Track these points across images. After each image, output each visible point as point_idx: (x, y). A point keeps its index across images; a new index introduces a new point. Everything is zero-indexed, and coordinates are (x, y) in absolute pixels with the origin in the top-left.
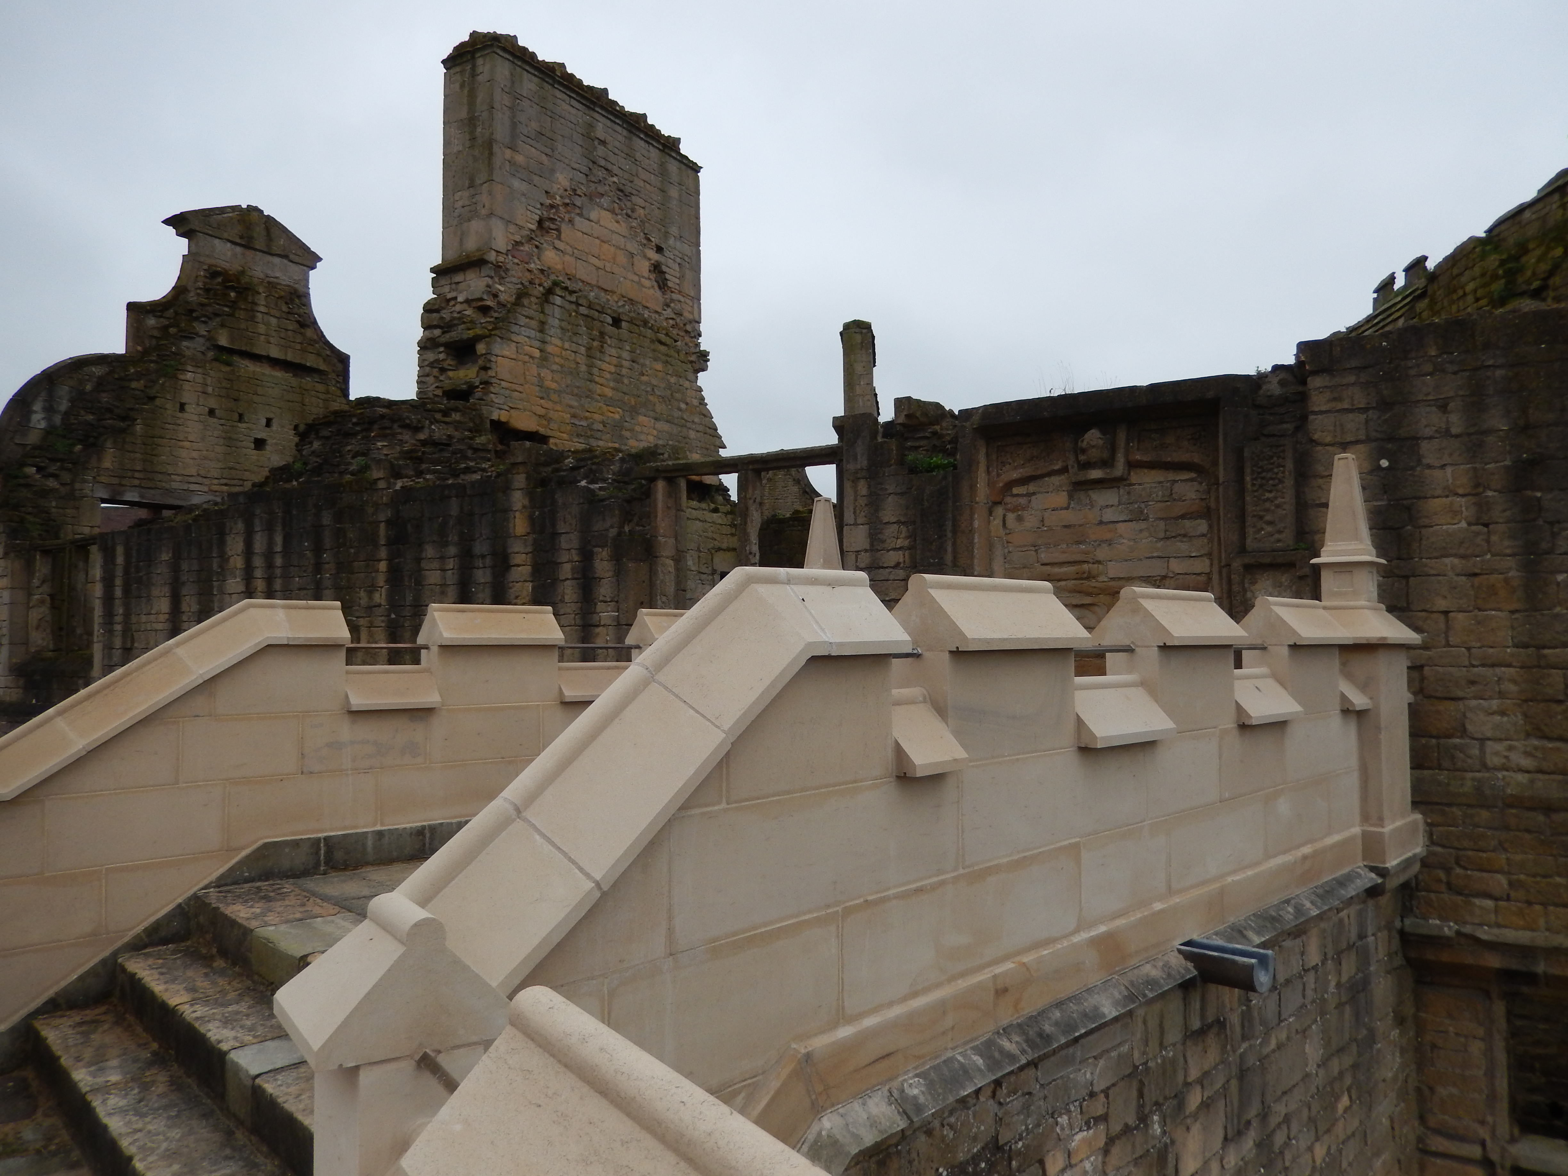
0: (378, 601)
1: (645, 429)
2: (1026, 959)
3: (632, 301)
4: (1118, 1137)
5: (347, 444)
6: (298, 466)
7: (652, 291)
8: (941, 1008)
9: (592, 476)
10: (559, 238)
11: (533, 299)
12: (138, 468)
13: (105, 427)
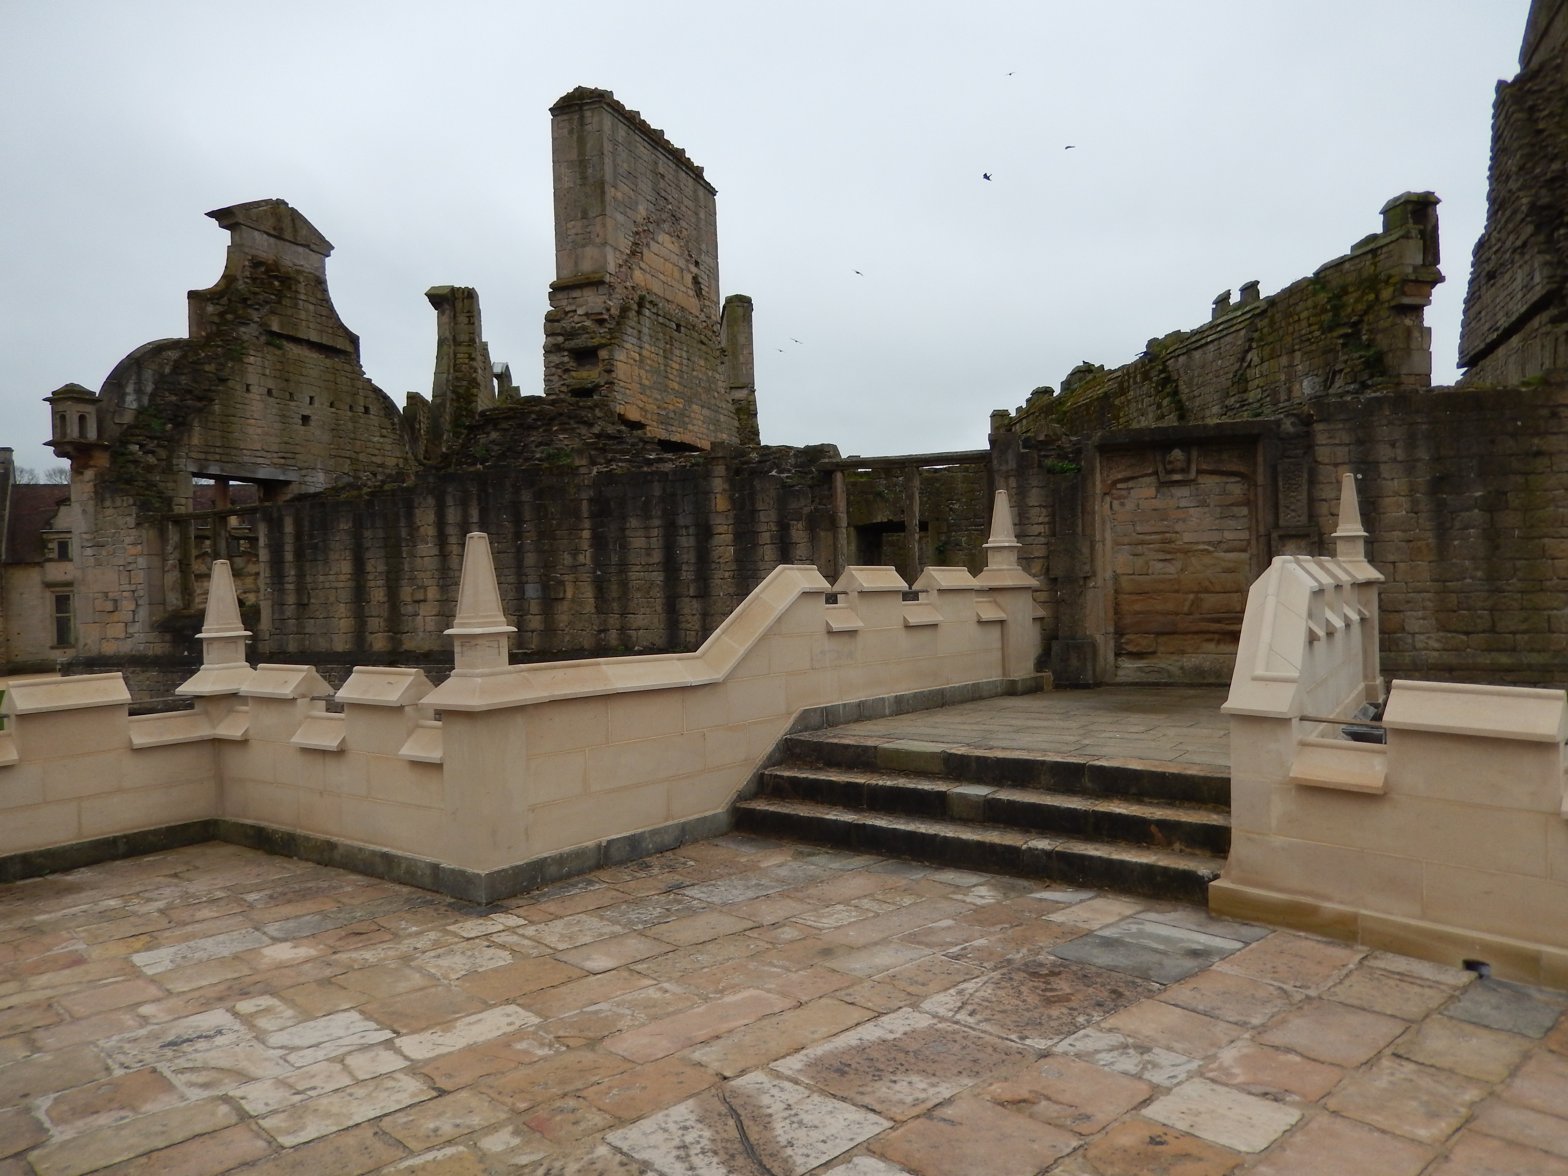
0: (583, 562)
3: (683, 309)
5: (529, 435)
7: (693, 300)
9: (779, 468)
10: (642, 259)
11: (632, 312)
12: (218, 445)
13: (188, 408)
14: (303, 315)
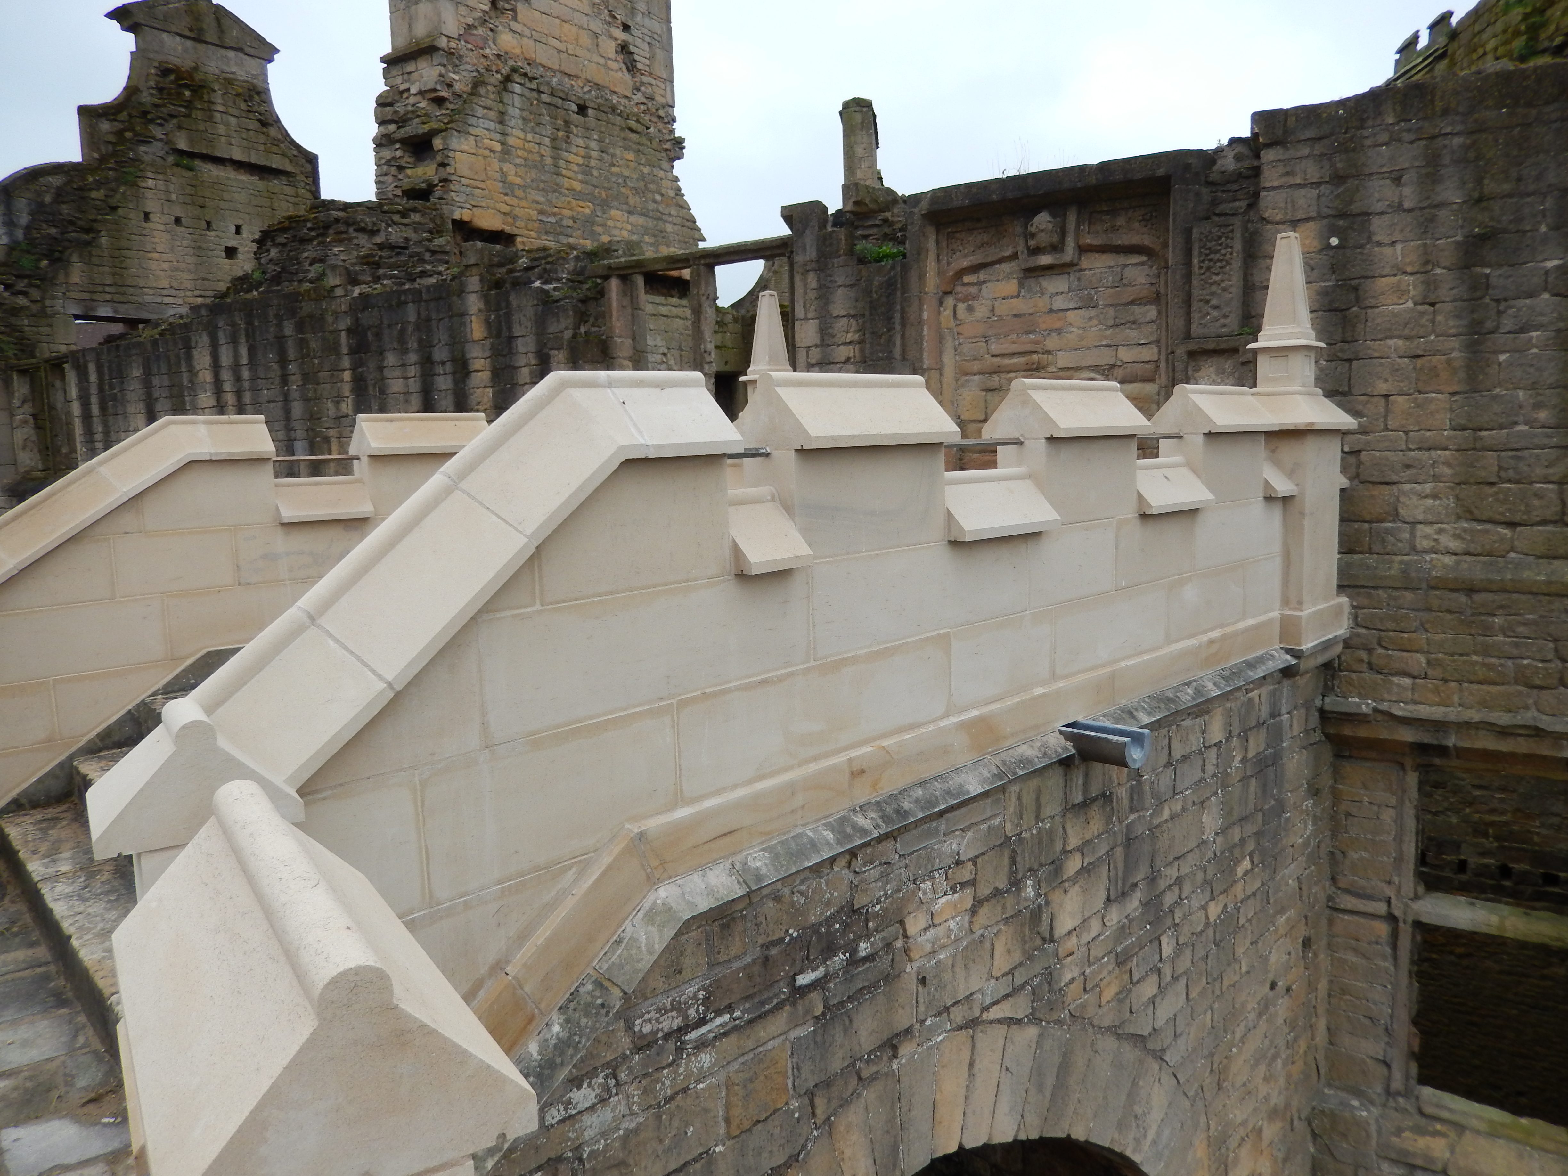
0: (346, 411)
1: (619, 224)
2: (885, 743)
3: (598, 86)
4: (987, 899)
5: (304, 250)
6: (257, 275)
7: (620, 74)
8: (791, 789)
9: (546, 276)
10: (515, 18)
11: (490, 88)
12: (108, 282)
13: (69, 241)
14: (221, 129)
